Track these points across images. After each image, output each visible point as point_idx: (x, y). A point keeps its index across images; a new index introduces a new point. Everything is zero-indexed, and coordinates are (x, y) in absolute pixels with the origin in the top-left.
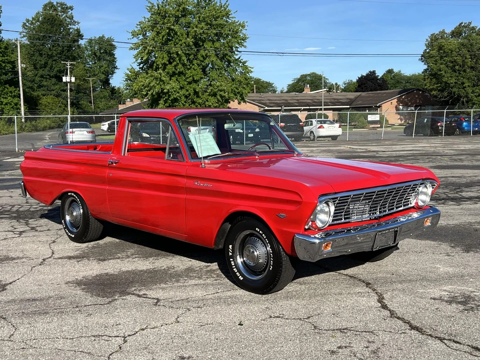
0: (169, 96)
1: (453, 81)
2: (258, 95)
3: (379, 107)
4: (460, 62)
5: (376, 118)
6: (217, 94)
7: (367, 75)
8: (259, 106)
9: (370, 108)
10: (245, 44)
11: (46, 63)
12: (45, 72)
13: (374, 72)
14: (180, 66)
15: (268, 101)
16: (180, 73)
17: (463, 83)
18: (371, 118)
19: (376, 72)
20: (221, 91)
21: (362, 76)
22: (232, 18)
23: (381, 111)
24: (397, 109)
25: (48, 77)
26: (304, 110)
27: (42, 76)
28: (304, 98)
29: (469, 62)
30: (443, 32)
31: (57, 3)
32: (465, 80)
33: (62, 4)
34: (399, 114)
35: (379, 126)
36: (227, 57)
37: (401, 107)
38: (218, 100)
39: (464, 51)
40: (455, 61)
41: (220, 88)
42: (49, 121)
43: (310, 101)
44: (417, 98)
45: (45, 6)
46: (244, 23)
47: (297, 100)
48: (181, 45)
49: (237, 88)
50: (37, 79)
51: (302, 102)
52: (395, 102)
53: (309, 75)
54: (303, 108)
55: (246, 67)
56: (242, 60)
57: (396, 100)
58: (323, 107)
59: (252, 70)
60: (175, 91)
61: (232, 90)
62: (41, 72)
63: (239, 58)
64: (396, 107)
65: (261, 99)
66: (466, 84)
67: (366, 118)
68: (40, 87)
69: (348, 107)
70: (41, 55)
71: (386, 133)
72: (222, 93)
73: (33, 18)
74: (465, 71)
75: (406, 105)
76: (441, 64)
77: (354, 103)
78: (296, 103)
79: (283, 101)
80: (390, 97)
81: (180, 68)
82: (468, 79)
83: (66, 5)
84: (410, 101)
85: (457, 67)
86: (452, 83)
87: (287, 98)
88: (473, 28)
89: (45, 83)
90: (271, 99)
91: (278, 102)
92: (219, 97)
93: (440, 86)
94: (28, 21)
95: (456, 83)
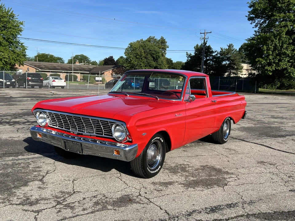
1: (136, 63)
2: (39, 63)
3: (103, 73)
4: (139, 54)
5: (101, 79)
6: (2, 60)
7: (109, 58)
8: (36, 69)
9: (98, 74)
10: (21, 33)
13: (112, 57)
15: (44, 66)
17: (141, 65)
18: (97, 79)
19: (113, 57)
20: (4, 58)
21: (106, 58)
22: (16, 18)
23: (104, 75)
24: (112, 75)
26: (64, 72)
28: (64, 66)
29: (144, 55)
30: (142, 40)
32: (142, 63)
34: (113, 77)
35: (102, 83)
36: (10, 39)
37: (114, 74)
38: (3, 63)
39: (141, 48)
40: (137, 53)
41: (4, 56)
43: (68, 68)
44: (122, 70)
46: (23, 22)
47: (61, 67)
49: (15, 57)
51: (64, 68)
52: (111, 71)
53: (80, 55)
54: (63, 71)
55: (23, 46)
56: (21, 42)
57: (111, 70)
58: (73, 72)
59: (27, 48)
61: (13, 58)
63: (19, 41)
64: (111, 74)
65: (40, 65)
66: (142, 65)
67: (95, 79)
69: (89, 72)
71: (89, 86)
72: (5, 59)
74: (142, 59)
75: (116, 73)
76: (131, 54)
77: (91, 71)
78: (60, 68)
79: (53, 67)
80: (109, 69)
82: (143, 63)
84: (118, 71)
85: (138, 57)
86: (135, 64)
87: (55, 66)
88: (156, 40)
90: (46, 65)
91: (50, 67)
92: (3, 61)
93: (130, 65)
95: (137, 64)
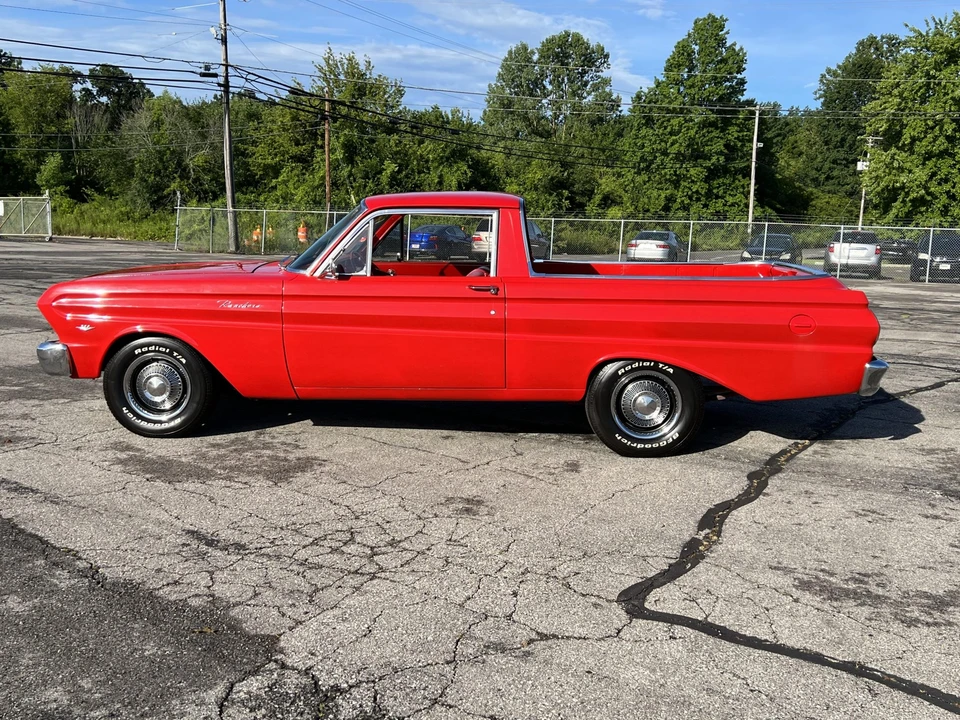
0: (907, 194)
11: (843, 140)
12: (841, 154)
14: (942, 139)
16: (942, 154)
25: (844, 162)
27: (834, 162)
31: (883, 37)
33: (891, 39)
42: (818, 235)
45: (861, 43)
48: (945, 103)
50: (827, 165)
60: (918, 186)
62: (834, 154)
68: (828, 178)
70: (838, 126)
73: (839, 67)
81: (942, 144)
83: (897, 39)
89: (835, 173)
94: (829, 71)
